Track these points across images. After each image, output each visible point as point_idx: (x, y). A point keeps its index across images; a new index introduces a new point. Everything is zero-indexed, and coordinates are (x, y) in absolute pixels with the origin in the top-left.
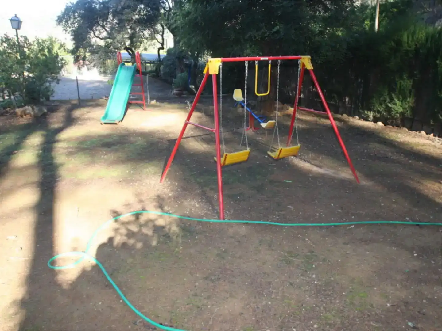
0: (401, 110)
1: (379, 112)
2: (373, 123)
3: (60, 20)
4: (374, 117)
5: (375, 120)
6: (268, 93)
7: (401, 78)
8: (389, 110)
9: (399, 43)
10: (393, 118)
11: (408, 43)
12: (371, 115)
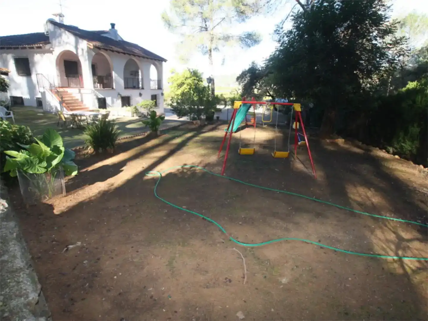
0: (410, 148)
1: (396, 149)
2: (392, 155)
3: (238, 79)
4: (393, 151)
5: (394, 154)
6: (271, 120)
7: (413, 126)
8: (402, 147)
9: (414, 102)
10: (405, 154)
11: (421, 102)
12: (391, 150)
